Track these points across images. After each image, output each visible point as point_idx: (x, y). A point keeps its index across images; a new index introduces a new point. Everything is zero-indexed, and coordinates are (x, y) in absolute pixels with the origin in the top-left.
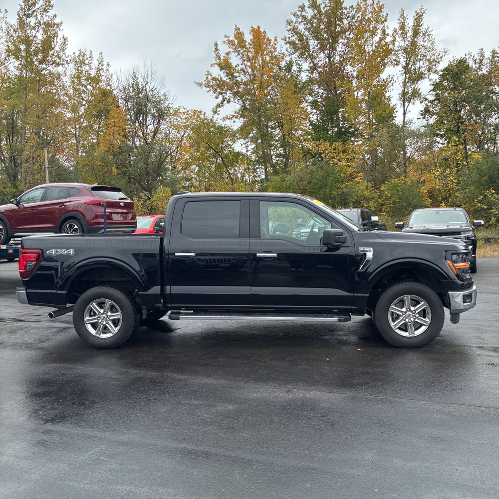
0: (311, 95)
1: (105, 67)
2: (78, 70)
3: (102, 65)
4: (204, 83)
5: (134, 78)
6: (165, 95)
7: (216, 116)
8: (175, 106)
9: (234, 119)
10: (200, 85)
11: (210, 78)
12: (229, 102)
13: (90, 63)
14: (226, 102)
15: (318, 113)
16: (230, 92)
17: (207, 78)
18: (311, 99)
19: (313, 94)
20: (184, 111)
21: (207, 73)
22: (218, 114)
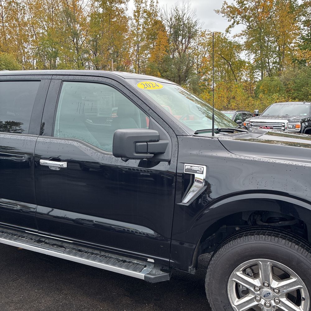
0: (304, 15)
1: (155, 4)
2: (138, 7)
3: (153, 3)
4: (220, 10)
5: (176, 11)
6: (196, 22)
7: (228, 34)
8: (203, 30)
9: (242, 36)
10: (218, 12)
11: (225, 6)
12: (238, 23)
13: (146, 2)
14: (236, 23)
15: (309, 29)
16: (240, 16)
17: (223, 6)
18: (303, 18)
19: (306, 15)
20: (209, 33)
21: (224, 3)
22: (229, 33)
